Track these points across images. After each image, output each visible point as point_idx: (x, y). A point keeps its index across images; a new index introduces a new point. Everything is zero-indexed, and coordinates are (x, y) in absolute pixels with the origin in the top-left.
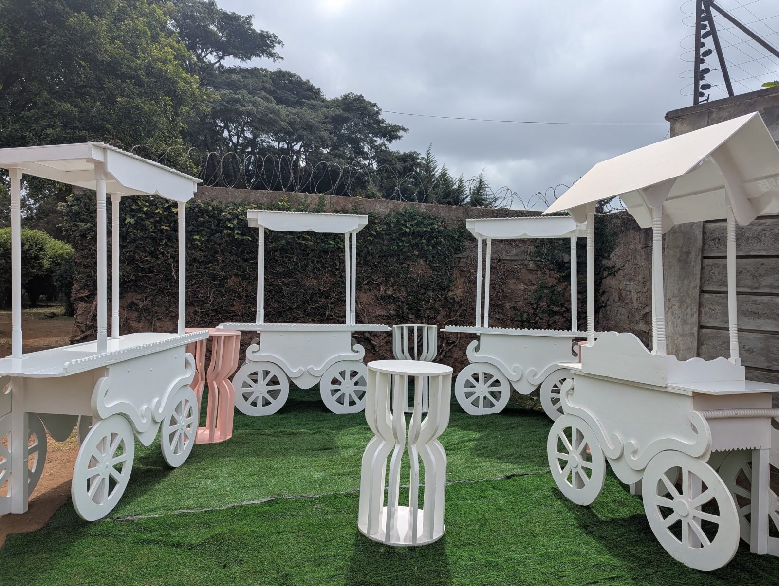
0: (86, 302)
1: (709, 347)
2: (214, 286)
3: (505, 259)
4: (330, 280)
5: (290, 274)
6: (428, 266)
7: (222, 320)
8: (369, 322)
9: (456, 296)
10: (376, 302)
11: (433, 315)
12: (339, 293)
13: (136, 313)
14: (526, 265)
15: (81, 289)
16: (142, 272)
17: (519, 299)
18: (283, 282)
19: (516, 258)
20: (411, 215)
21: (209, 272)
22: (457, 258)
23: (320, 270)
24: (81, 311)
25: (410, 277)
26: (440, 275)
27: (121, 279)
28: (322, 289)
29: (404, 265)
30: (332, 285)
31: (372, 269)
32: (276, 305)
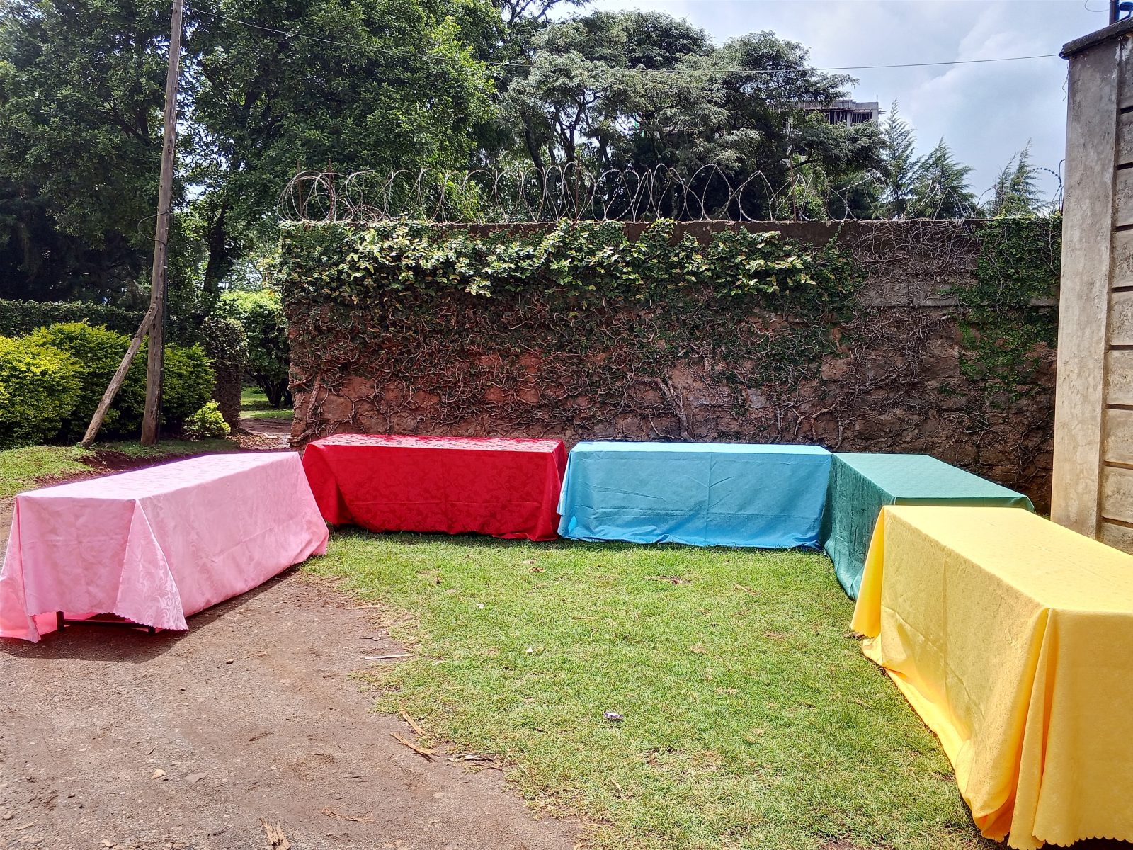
0: (305, 391)
1: (1118, 440)
2: (464, 366)
3: (924, 306)
4: (625, 352)
5: (567, 345)
6: (786, 323)
7: (476, 414)
8: (687, 416)
9: (835, 371)
10: (699, 385)
11: (793, 404)
12: (639, 372)
13: (366, 406)
14: (964, 315)
15: (297, 374)
16: (370, 350)
17: (950, 373)
18: (557, 357)
19: (943, 303)
20: (754, 242)
21: (456, 346)
22: (834, 308)
23: (610, 338)
24: (300, 404)
25: (753, 343)
26: (805, 337)
27: (345, 359)
28: (614, 367)
29: (744, 324)
30: (630, 360)
31: (691, 334)
32: (550, 392)
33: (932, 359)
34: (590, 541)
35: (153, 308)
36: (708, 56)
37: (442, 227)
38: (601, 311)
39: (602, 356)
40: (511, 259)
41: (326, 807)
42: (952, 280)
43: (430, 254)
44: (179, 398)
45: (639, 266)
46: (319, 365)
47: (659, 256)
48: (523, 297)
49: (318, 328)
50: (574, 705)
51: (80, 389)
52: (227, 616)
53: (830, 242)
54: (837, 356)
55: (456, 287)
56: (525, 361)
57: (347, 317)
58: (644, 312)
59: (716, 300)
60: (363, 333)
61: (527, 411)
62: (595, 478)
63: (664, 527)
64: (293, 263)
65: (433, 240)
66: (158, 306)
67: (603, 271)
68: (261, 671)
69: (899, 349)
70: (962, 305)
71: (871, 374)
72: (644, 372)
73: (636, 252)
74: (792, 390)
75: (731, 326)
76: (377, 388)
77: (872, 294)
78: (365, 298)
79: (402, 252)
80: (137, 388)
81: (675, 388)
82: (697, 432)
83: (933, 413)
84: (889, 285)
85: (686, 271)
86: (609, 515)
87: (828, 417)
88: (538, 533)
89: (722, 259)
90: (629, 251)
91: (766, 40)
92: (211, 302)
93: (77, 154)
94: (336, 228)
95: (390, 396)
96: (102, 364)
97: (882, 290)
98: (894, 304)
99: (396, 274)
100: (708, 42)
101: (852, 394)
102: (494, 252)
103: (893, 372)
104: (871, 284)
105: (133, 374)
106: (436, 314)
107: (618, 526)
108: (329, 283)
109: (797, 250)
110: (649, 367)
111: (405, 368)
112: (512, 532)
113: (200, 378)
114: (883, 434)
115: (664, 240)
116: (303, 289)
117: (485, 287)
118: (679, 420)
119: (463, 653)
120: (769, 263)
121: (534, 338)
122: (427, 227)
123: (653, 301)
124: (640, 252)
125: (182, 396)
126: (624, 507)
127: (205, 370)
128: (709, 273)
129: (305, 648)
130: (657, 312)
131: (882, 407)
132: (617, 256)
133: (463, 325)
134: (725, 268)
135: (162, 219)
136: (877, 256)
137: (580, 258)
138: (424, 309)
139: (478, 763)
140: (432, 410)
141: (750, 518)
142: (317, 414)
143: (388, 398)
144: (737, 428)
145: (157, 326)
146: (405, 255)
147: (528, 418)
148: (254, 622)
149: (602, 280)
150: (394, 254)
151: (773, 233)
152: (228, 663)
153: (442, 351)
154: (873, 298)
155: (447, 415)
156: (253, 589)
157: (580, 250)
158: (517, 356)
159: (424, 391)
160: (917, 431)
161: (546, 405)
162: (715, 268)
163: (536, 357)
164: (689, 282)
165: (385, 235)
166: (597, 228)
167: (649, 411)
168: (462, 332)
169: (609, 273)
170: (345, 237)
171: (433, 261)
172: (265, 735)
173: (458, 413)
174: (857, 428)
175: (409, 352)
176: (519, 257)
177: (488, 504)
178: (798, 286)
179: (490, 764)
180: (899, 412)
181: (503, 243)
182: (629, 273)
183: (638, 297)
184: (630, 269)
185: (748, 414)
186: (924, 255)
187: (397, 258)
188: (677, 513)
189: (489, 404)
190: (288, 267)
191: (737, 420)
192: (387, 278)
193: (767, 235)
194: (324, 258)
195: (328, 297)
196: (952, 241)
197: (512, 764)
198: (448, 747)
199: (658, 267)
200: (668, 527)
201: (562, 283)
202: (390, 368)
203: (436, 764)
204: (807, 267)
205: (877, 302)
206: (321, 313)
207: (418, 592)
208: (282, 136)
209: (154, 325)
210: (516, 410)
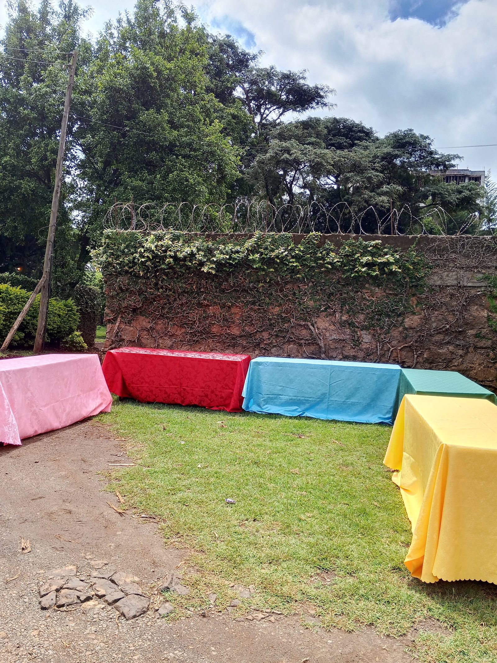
0: (112, 323)
2: (200, 312)
3: (466, 286)
4: (290, 307)
5: (257, 302)
6: (384, 294)
7: (205, 339)
8: (325, 345)
9: (412, 322)
10: (332, 327)
11: (387, 340)
12: (298, 319)
13: (145, 333)
14: (491, 292)
15: (109, 314)
16: (148, 301)
17: (482, 326)
18: (251, 309)
19: (478, 285)
20: (366, 246)
21: (195, 301)
22: (413, 286)
23: (282, 299)
24: (109, 330)
25: (365, 304)
26: (395, 302)
27: (134, 306)
28: (284, 315)
29: (359, 293)
30: (293, 312)
31: (329, 298)
32: (247, 328)
33: (471, 317)
34: (260, 413)
35: (44, 277)
36: (374, 143)
37: (191, 235)
38: (277, 283)
39: (277, 309)
40: (227, 253)
41: (58, 534)
42: (484, 271)
43: (183, 249)
44: (58, 328)
45: (300, 258)
46: (120, 309)
47: (311, 253)
48: (233, 274)
49: (120, 288)
50: (212, 495)
51: (3, 320)
52: (45, 440)
53: (411, 248)
54: (414, 314)
55: (197, 268)
56: (233, 310)
57: (137, 283)
58: (302, 285)
59: (343, 279)
60: (145, 292)
61: (233, 339)
62: (265, 377)
63: (303, 407)
64: (110, 253)
65: (185, 242)
66: (47, 276)
67: (278, 261)
68: (52, 467)
69: (452, 311)
70: (489, 286)
71: (434, 325)
72: (301, 319)
73: (297, 250)
74: (387, 332)
75: (352, 294)
76: (152, 323)
77: (436, 278)
78: (147, 273)
79: (168, 248)
80: (35, 321)
81: (318, 329)
82: (331, 354)
83: (471, 349)
84: (446, 273)
85: (326, 262)
86: (272, 398)
87: (408, 349)
88: (231, 407)
89: (347, 256)
90: (294, 249)
91: (409, 134)
92: (80, 276)
93: (12, 193)
94: (134, 234)
95: (158, 327)
96: (16, 307)
97: (441, 276)
98: (449, 284)
99: (164, 260)
100: (375, 135)
101: (423, 336)
102: (218, 249)
103: (447, 324)
104: (435, 272)
105: (33, 314)
106: (185, 283)
107: (276, 405)
108: (128, 264)
109: (391, 252)
110: (304, 316)
111: (167, 312)
112: (217, 406)
113: (71, 317)
114: (440, 360)
115: (314, 244)
116: (114, 267)
117: (212, 268)
118: (320, 347)
119: (162, 465)
120: (374, 259)
121: (239, 298)
122: (183, 235)
123: (307, 278)
124: (300, 251)
125: (60, 327)
126: (280, 395)
127: (74, 313)
128: (339, 264)
129: (80, 457)
130: (309, 285)
131: (441, 344)
132: (286, 253)
133: (200, 289)
134: (349, 261)
135: (51, 228)
136: (439, 256)
137: (266, 253)
138: (179, 280)
139: (147, 519)
140: (181, 336)
141: (353, 404)
142: (118, 336)
143: (157, 329)
144: (354, 354)
145: (46, 287)
146: (169, 249)
147: (234, 343)
148: (58, 443)
149: (278, 266)
150: (163, 249)
151: (377, 241)
152: (35, 462)
153: (188, 303)
154: (435, 281)
155: (190, 339)
156: (64, 427)
157: (266, 249)
158: (229, 307)
159: (177, 325)
160: (461, 359)
161: (244, 336)
162: (343, 261)
163: (240, 308)
164: (327, 268)
165: (159, 238)
166: (277, 237)
167: (303, 341)
168: (199, 293)
169: (282, 262)
170: (138, 239)
171: (184, 253)
172: (40, 498)
173: (195, 339)
174: (425, 356)
175: (170, 303)
176: (232, 252)
177: (203, 389)
178: (392, 273)
179: (154, 520)
180: (451, 348)
181: (224, 244)
182: (293, 262)
183: (298, 276)
184: (294, 260)
185: (361, 345)
186: (467, 256)
187: (165, 251)
188: (311, 399)
189: (212, 334)
190: (107, 255)
191: (354, 349)
192: (159, 262)
193: (374, 242)
194: (126, 250)
195: (127, 272)
196: (484, 248)
197: (164, 521)
198: (134, 510)
199: (311, 260)
200: (306, 407)
201: (255, 267)
202: (159, 312)
203: (124, 518)
204: (397, 261)
205: (438, 283)
206: (122, 280)
207: (151, 434)
208: (122, 185)
209: (44, 287)
210: (227, 338)
